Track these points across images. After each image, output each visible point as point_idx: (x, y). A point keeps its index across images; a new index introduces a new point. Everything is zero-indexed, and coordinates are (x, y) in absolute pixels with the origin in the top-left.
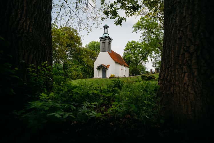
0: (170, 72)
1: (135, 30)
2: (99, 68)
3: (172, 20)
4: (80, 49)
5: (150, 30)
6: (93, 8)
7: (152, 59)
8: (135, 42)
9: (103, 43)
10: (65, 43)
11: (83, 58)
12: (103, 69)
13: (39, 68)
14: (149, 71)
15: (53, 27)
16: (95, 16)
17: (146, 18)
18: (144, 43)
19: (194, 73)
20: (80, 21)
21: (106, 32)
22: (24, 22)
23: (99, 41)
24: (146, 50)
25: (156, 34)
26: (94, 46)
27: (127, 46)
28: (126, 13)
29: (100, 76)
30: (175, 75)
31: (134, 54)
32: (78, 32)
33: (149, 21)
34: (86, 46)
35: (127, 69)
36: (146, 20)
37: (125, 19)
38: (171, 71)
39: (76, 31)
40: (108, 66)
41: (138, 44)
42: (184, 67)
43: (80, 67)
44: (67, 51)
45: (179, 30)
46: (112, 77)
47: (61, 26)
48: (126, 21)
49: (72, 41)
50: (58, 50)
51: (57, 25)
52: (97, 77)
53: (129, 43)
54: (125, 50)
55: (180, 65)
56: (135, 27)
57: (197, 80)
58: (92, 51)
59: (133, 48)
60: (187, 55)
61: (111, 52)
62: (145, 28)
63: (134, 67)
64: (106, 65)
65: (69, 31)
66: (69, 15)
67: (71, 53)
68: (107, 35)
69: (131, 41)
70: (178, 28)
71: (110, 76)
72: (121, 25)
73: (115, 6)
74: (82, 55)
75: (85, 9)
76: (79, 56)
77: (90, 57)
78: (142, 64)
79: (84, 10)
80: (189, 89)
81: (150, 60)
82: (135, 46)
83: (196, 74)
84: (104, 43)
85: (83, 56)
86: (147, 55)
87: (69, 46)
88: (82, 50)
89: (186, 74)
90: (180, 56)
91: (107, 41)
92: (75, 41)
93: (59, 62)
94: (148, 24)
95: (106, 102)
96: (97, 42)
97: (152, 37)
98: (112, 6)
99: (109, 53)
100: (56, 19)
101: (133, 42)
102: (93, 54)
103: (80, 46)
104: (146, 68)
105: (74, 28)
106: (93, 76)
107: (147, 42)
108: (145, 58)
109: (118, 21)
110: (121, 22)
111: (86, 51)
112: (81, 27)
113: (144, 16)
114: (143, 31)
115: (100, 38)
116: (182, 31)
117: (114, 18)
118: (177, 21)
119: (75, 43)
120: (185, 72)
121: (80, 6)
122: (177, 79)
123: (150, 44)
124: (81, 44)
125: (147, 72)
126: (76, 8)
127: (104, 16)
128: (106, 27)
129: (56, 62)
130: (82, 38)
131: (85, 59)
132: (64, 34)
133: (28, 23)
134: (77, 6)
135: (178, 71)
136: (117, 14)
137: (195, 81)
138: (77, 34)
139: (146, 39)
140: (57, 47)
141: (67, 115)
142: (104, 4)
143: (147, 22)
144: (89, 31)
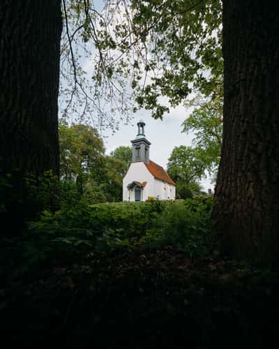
0: (229, 183)
1: (185, 130)
2: (131, 187)
3: (233, 107)
4: (102, 159)
5: (208, 130)
6: (121, 94)
7: (211, 173)
8: (185, 148)
9: (136, 149)
10: (79, 149)
11: (107, 172)
12: (137, 187)
13: (40, 179)
14: (207, 191)
15: (61, 124)
16: (124, 107)
17: (201, 111)
18: (199, 149)
19: (262, 182)
20: (102, 115)
21: (141, 133)
22: (17, 113)
23: (130, 145)
24: (203, 160)
25: (217, 135)
26: (123, 154)
27: (173, 152)
28: (170, 101)
29: (133, 199)
30: (236, 186)
31: (184, 166)
32: (99, 132)
33: (207, 115)
34: (111, 154)
35: (174, 188)
36: (202, 114)
37: (168, 109)
38: (231, 181)
39: (95, 130)
40: (145, 183)
41: (190, 150)
42: (249, 174)
43: (102, 185)
44: (82, 161)
45: (243, 121)
46: (151, 200)
47: (73, 124)
48: (168, 112)
49: (90, 146)
50: (69, 161)
51: (67, 121)
52: (127, 200)
53: (176, 148)
54: (170, 160)
55: (243, 172)
56: (185, 124)
57: (266, 191)
58: (119, 161)
59: (182, 156)
60: (253, 156)
61: (148, 163)
62: (200, 126)
63: (183, 185)
64: (141, 182)
65: (86, 131)
66: (84, 105)
67: (88, 164)
68: (142, 137)
69: (179, 146)
70: (242, 118)
71: (147, 199)
72: (161, 118)
73: (152, 90)
74: (104, 167)
75: (109, 96)
76: (101, 169)
77: (118, 171)
78: (197, 181)
79: (107, 98)
80: (255, 204)
81: (208, 175)
82: (184, 154)
83: (265, 182)
84: (138, 149)
85: (107, 169)
86: (204, 168)
87: (85, 153)
88: (105, 160)
89: (252, 184)
90: (244, 158)
91: (143, 146)
92: (94, 146)
93: (70, 178)
94: (204, 119)
95: (139, 232)
96: (128, 148)
97: (211, 140)
98: (148, 90)
99: (146, 165)
100: (66, 111)
101: (182, 147)
102: (121, 166)
103: (102, 154)
104: (201, 188)
105: (92, 125)
106: (121, 199)
107: (204, 148)
108: (200, 173)
109: (158, 112)
110: (162, 113)
111: (112, 162)
112: (103, 124)
113: (199, 107)
114: (196, 131)
115: (133, 142)
116: (248, 122)
117: (152, 108)
118: (241, 107)
119: (95, 149)
120: (250, 182)
121: (101, 91)
122: (239, 191)
123: (208, 150)
124: (103, 151)
125: (204, 193)
126: (95, 95)
127: (137, 105)
128: (141, 125)
129: (66, 178)
130: (104, 140)
131: (110, 174)
132: (78, 136)
133: (24, 113)
134: (96, 91)
135: (240, 180)
136: (155, 101)
137: (263, 192)
138: (97, 135)
139: (202, 143)
140: (68, 154)
141: (80, 242)
142: (137, 87)
143: (204, 116)
144: (116, 130)
